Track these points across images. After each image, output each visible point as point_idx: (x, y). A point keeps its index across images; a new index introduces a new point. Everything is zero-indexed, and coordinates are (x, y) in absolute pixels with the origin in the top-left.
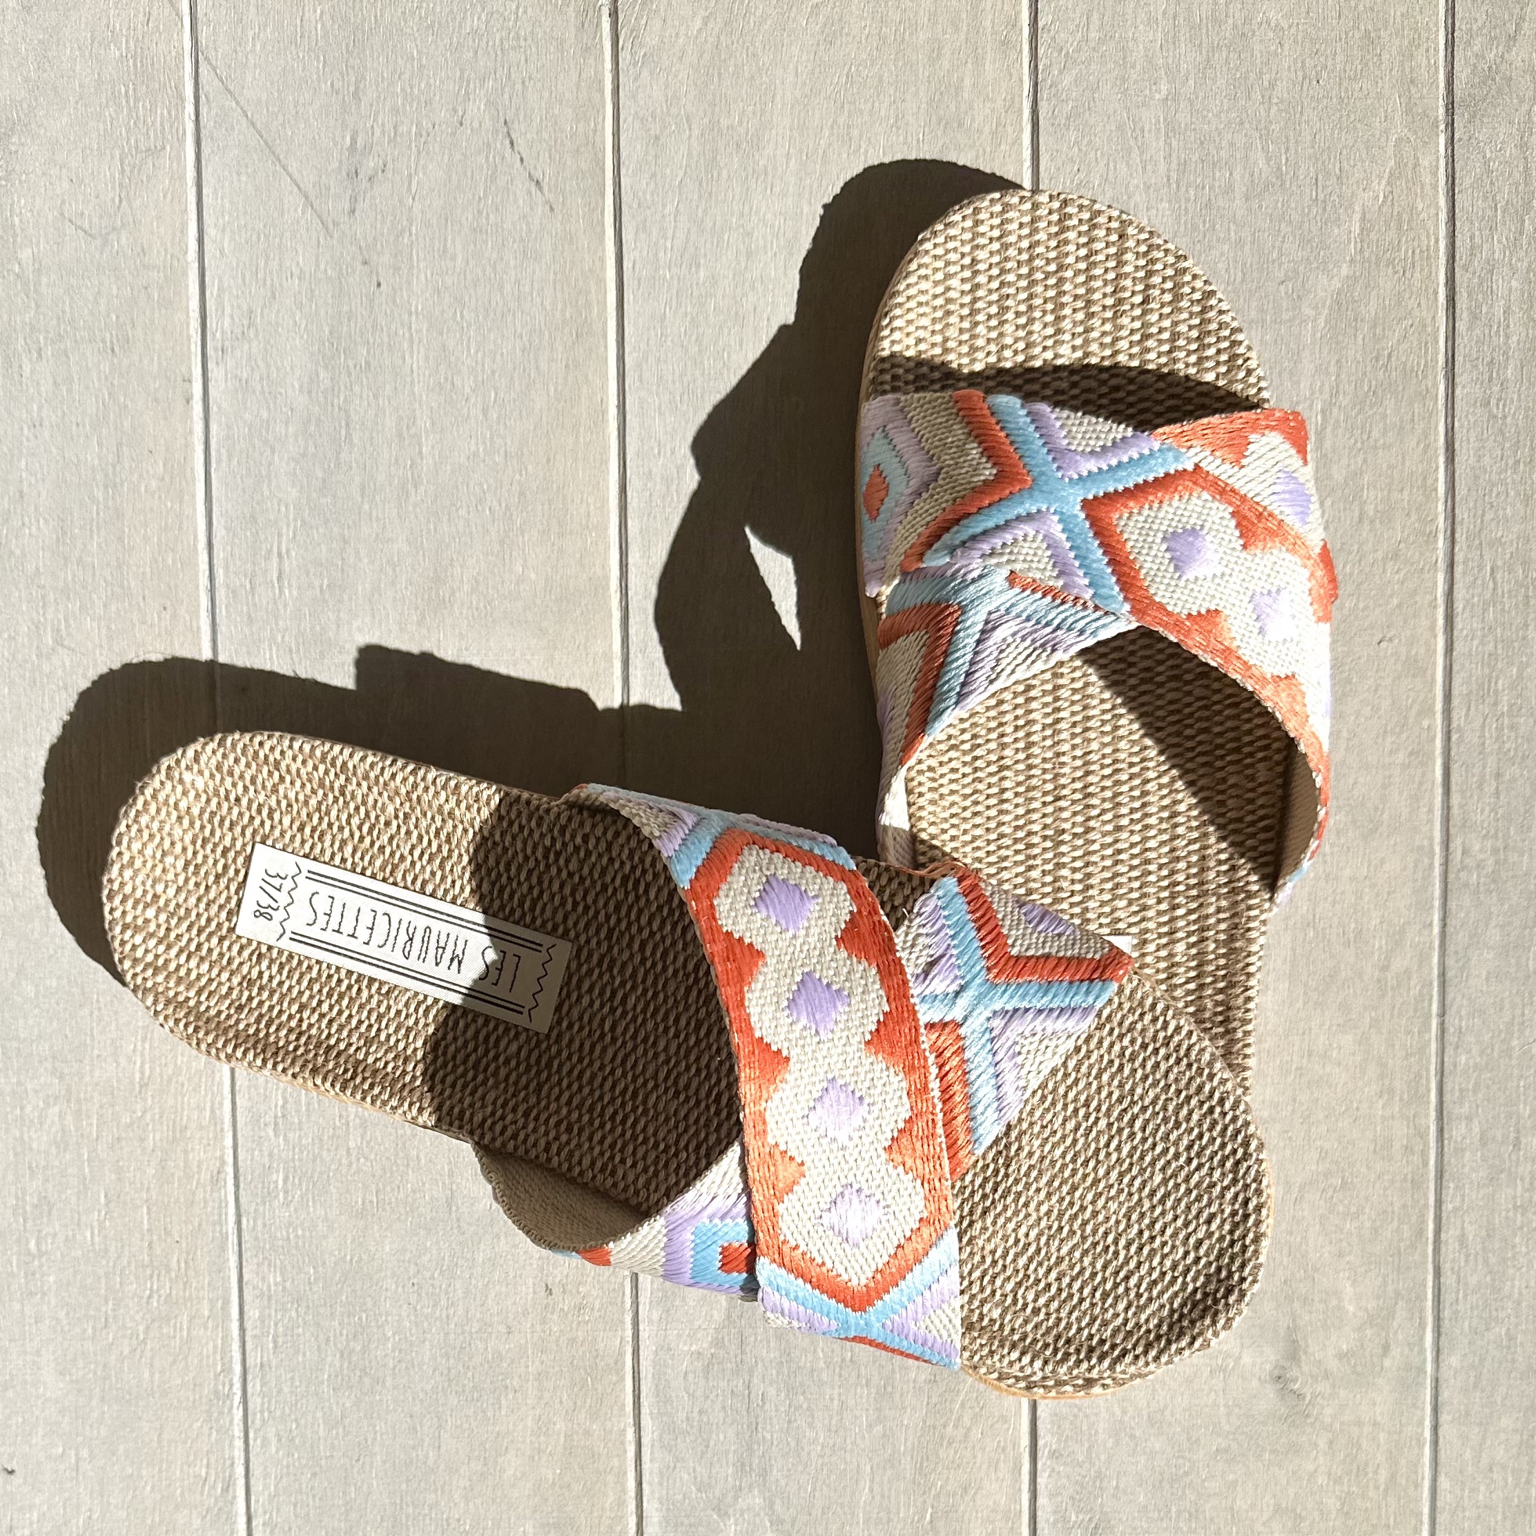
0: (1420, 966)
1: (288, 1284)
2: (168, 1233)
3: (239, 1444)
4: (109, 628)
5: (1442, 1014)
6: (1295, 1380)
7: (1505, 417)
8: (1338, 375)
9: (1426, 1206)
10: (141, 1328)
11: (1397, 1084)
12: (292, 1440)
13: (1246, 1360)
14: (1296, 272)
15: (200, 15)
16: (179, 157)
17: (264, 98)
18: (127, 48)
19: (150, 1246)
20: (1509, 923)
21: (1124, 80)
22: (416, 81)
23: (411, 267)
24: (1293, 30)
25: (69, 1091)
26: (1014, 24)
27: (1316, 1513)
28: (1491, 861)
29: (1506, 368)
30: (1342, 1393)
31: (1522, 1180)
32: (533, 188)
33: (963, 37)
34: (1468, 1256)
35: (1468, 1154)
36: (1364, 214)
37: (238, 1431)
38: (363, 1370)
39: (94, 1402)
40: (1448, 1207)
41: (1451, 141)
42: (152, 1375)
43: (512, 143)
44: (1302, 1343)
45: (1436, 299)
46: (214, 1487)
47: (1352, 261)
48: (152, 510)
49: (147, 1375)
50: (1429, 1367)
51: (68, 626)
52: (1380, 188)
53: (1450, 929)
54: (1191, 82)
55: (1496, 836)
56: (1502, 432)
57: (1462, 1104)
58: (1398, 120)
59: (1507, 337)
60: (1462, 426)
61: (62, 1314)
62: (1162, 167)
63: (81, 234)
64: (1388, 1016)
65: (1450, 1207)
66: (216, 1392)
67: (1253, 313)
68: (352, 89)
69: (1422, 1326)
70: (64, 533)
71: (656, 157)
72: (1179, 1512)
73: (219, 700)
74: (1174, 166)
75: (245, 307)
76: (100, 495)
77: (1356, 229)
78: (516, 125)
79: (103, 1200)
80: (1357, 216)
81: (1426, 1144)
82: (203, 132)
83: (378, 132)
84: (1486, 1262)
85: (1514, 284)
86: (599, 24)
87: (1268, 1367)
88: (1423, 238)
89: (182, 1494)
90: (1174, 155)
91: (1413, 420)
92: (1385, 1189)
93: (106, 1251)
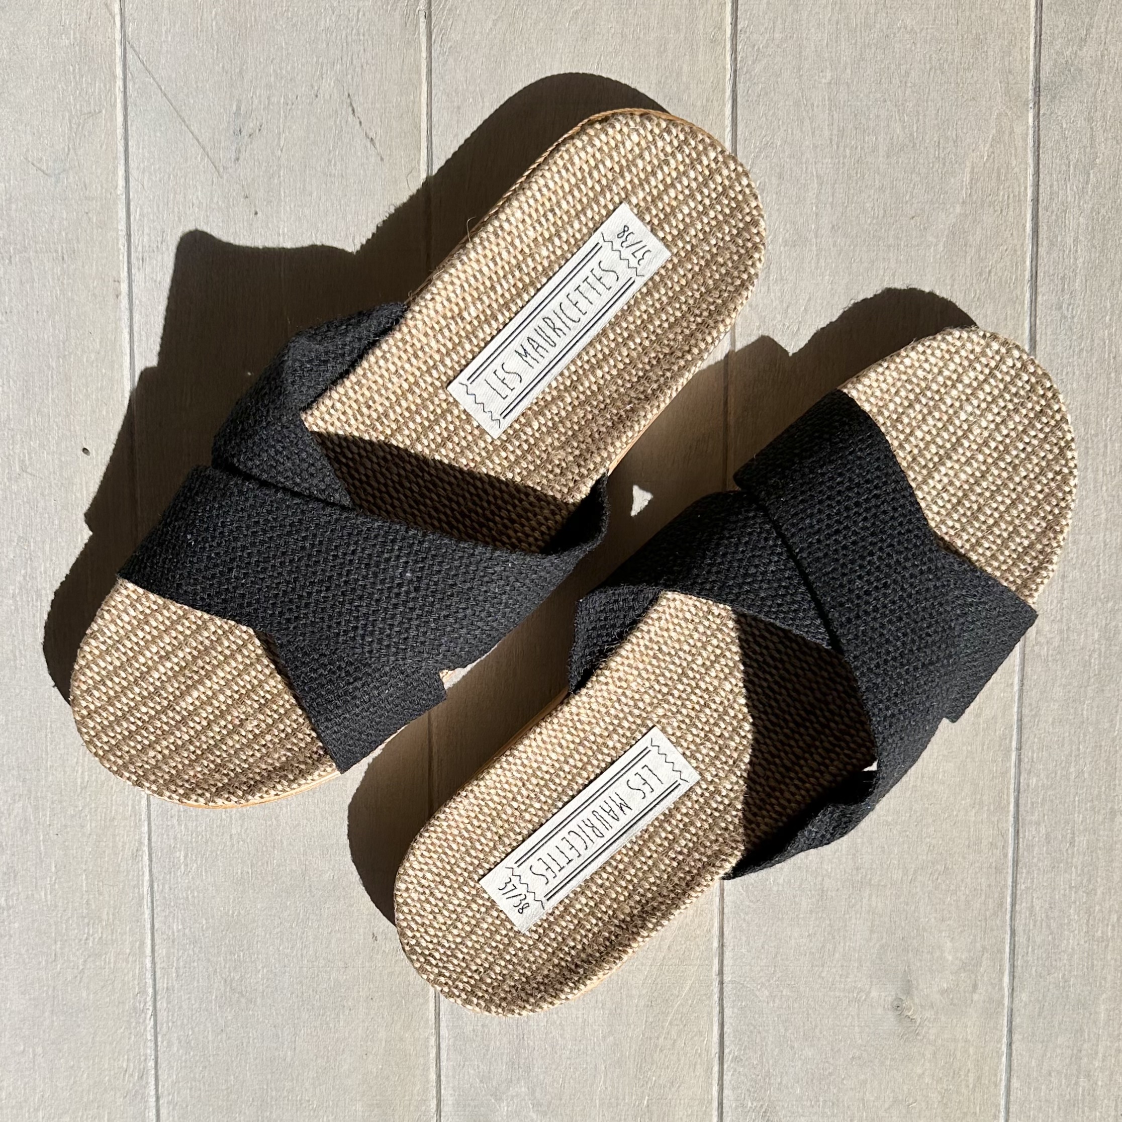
0: (1004, 714)
1: (187, 931)
2: (100, 894)
3: (151, 1045)
4: (60, 460)
5: (1019, 749)
6: (909, 1009)
7: (1073, 317)
8: (952, 286)
9: (1005, 886)
10: (81, 961)
11: (985, 798)
12: (189, 1043)
13: (874, 994)
14: (923, 210)
15: (127, 14)
16: (112, 118)
17: (174, 76)
18: (75, 38)
19: (88, 903)
20: (1070, 684)
21: (799, 69)
22: (284, 65)
23: (280, 200)
24: (924, 32)
25: (30, 791)
26: (720, 27)
27: (923, 1104)
28: (1058, 638)
29: (1074, 281)
30: (943, 1019)
31: (1076, 868)
32: (369, 144)
33: (682, 36)
34: (1035, 922)
35: (1036, 848)
36: (973, 168)
37: (150, 1036)
38: (241, 993)
39: (47, 1014)
40: (1021, 887)
41: (1037, 116)
42: (88, 995)
43: (353, 111)
44: (914, 982)
45: (1024, 230)
46: (131, 1075)
47: (964, 202)
48: (91, 375)
49: (84, 995)
50: (1006, 1001)
51: (30, 458)
52: (985, 149)
53: (1026, 687)
54: (848, 71)
55: (1061, 621)
56: (1071, 329)
57: (1033, 814)
58: (999, 100)
59: (1076, 259)
60: (1041, 323)
61: (23, 951)
62: (826, 133)
63: (41, 174)
64: (980, 749)
65: (1023, 887)
66: (135, 1008)
67: (891, 241)
68: (237, 70)
69: (1001, 972)
70: (28, 391)
71: (458, 122)
72: (825, 1101)
73: (139, 513)
74: (835, 132)
75: (159, 227)
76: (54, 364)
77: (967, 178)
78: (356, 98)
79: (53, 869)
80: (968, 170)
81: (1006, 842)
82: (130, 100)
83: (256, 102)
84: (1049, 926)
85: (1081, 219)
86: (417, 25)
87: (890, 999)
88: (1016, 186)
89: (109, 1081)
90: (835, 126)
91: (1006, 319)
92: (976, 873)
93: (56, 906)
